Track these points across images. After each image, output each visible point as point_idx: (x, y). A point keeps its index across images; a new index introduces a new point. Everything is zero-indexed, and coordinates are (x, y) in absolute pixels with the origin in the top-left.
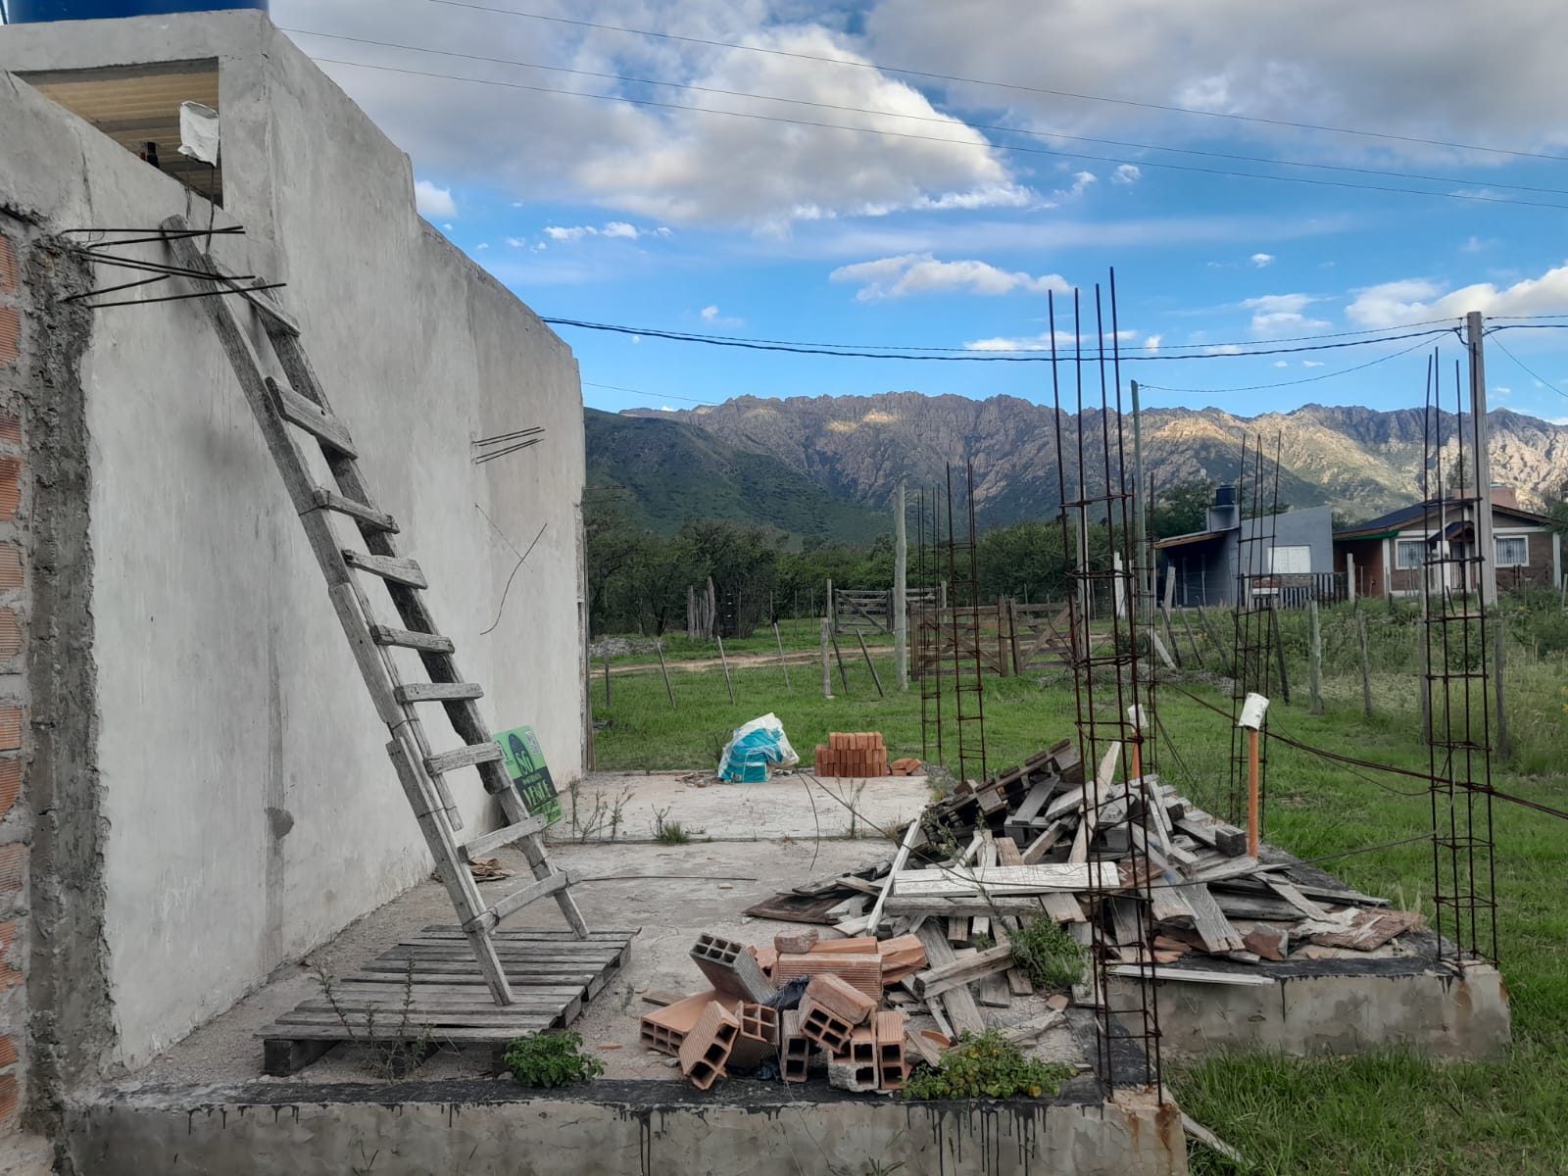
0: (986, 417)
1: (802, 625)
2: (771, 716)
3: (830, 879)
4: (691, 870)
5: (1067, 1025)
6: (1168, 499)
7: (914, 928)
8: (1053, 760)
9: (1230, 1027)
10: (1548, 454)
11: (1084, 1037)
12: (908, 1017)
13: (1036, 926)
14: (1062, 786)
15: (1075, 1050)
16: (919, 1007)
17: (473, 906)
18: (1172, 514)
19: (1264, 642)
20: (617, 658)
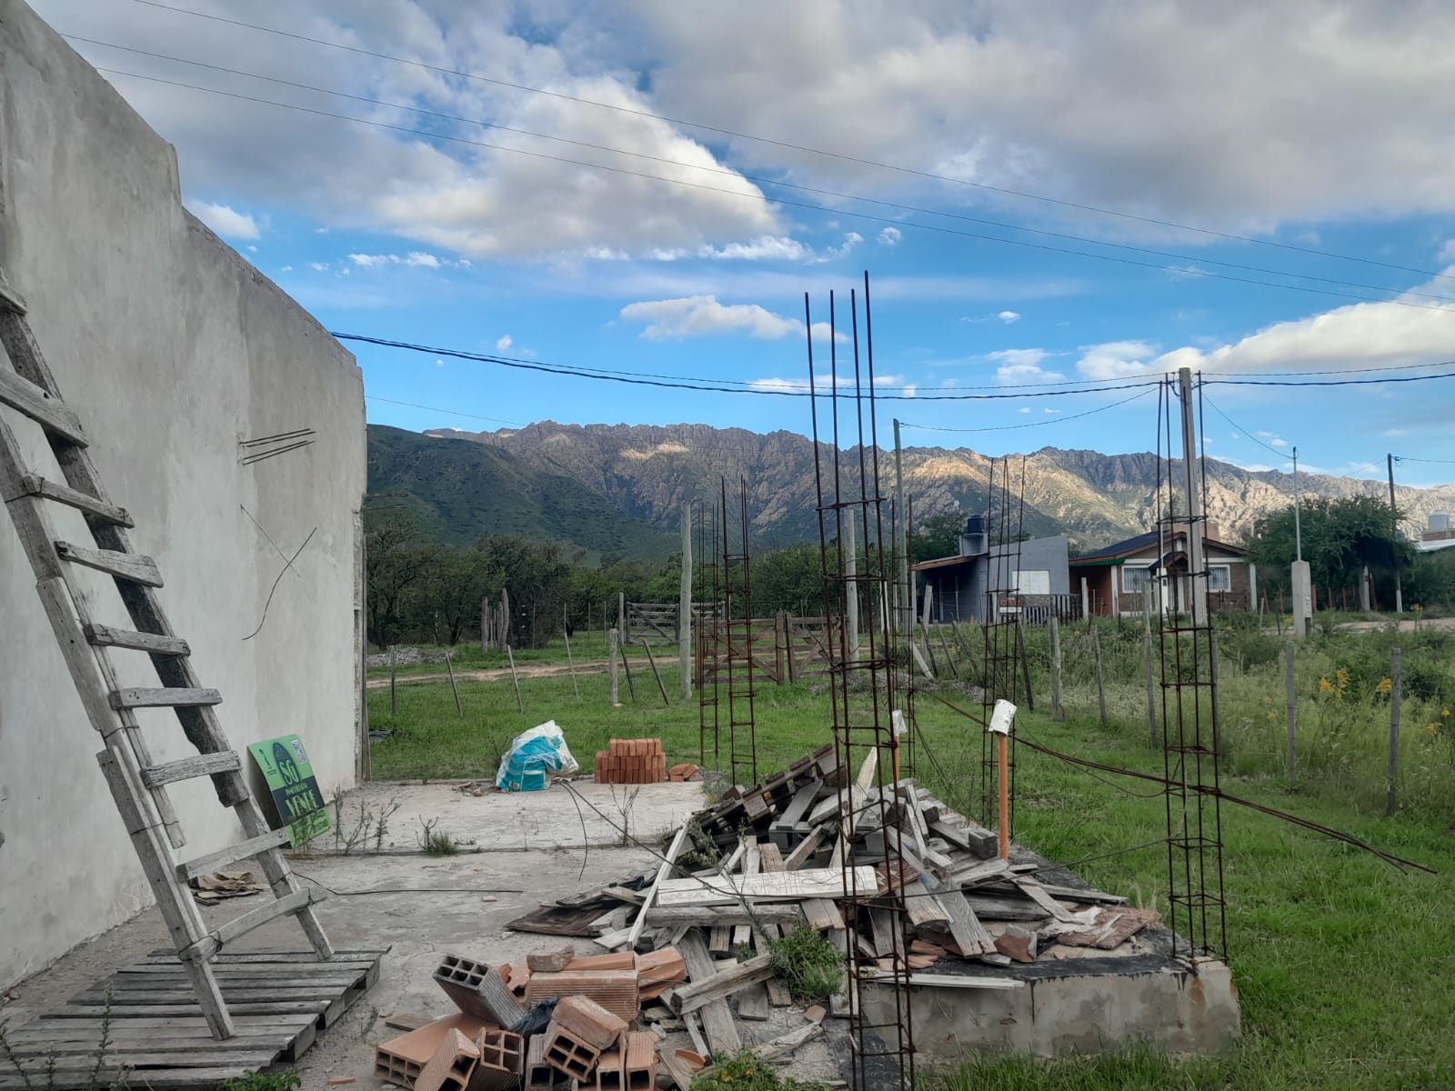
0: (768, 449)
1: (595, 636)
2: (551, 724)
3: (596, 890)
4: (456, 883)
5: (823, 1037)
6: (927, 526)
7: (676, 940)
8: (816, 764)
9: (982, 1030)
10: (1243, 496)
11: (840, 1050)
12: (664, 1035)
13: (796, 934)
14: (826, 791)
15: (831, 1065)
16: (676, 1023)
17: (192, 931)
18: (931, 540)
19: (1010, 654)
20: (407, 667)
